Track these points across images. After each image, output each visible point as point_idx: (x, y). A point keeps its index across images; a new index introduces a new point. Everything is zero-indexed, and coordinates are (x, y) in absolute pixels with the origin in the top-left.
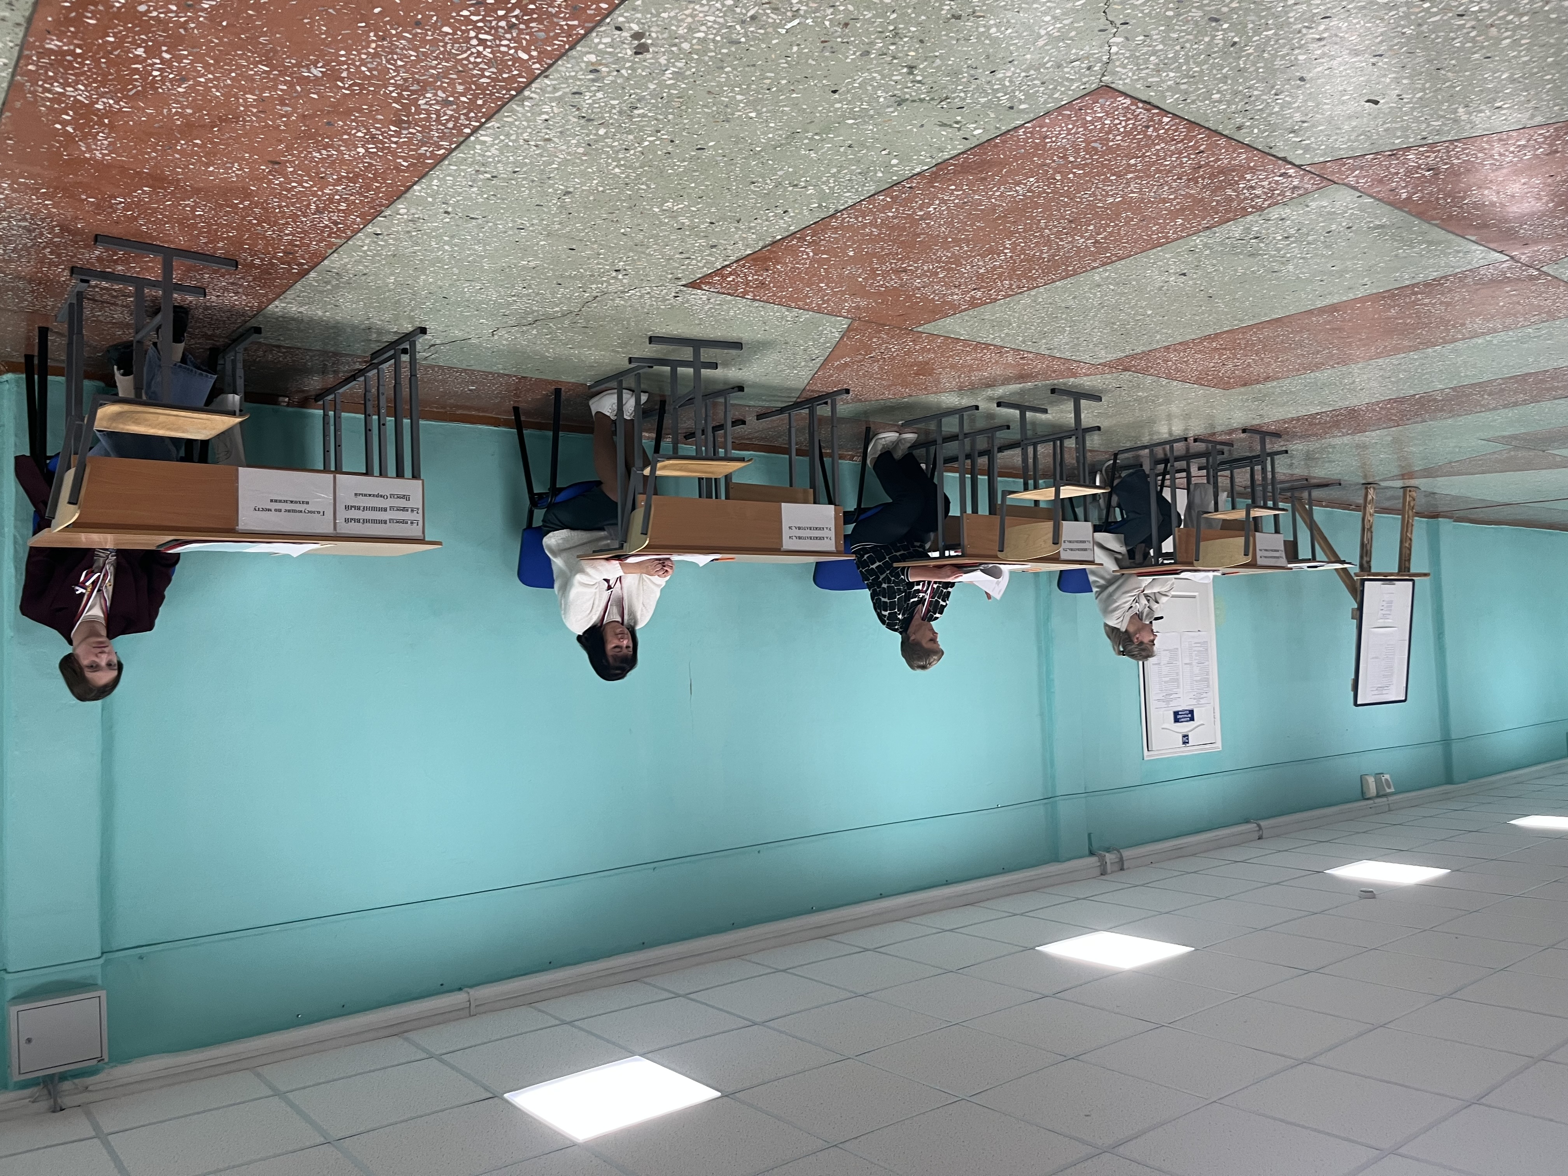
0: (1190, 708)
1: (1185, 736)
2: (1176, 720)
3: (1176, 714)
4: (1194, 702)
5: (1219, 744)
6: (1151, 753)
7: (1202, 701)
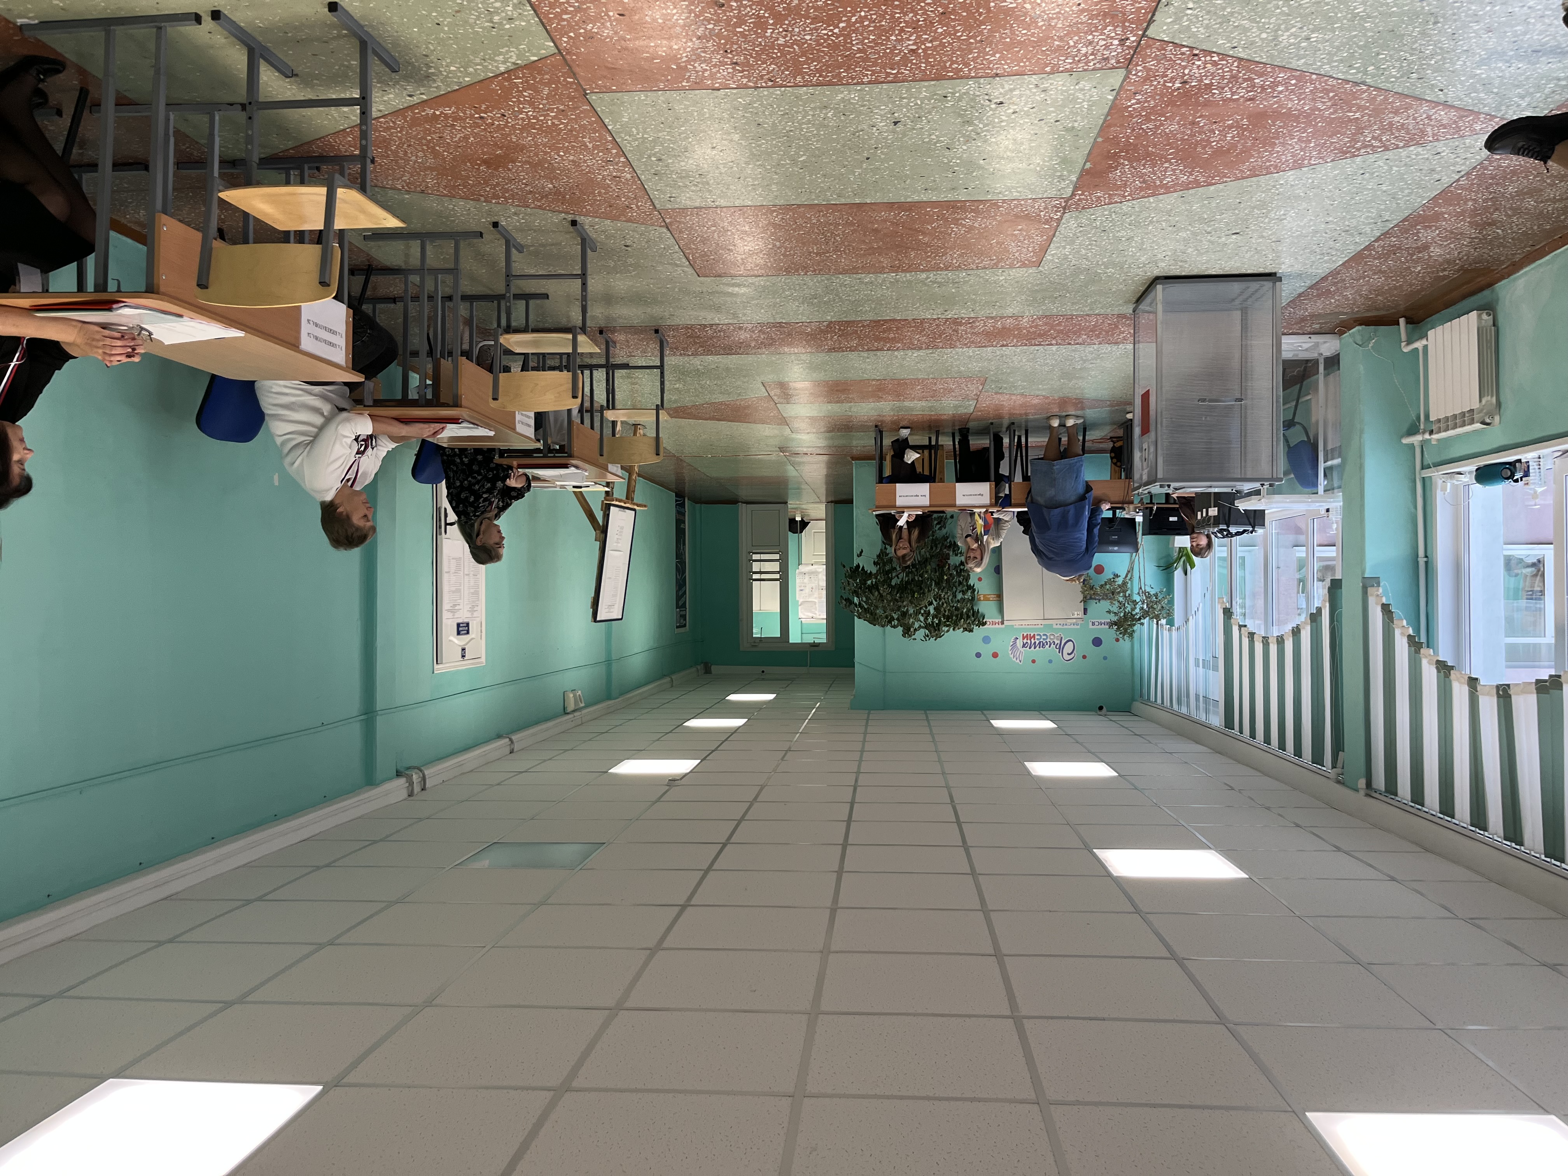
0: (466, 620)
1: (463, 649)
2: (459, 633)
3: (458, 625)
4: (469, 615)
5: (483, 659)
6: (440, 666)
7: (475, 614)
